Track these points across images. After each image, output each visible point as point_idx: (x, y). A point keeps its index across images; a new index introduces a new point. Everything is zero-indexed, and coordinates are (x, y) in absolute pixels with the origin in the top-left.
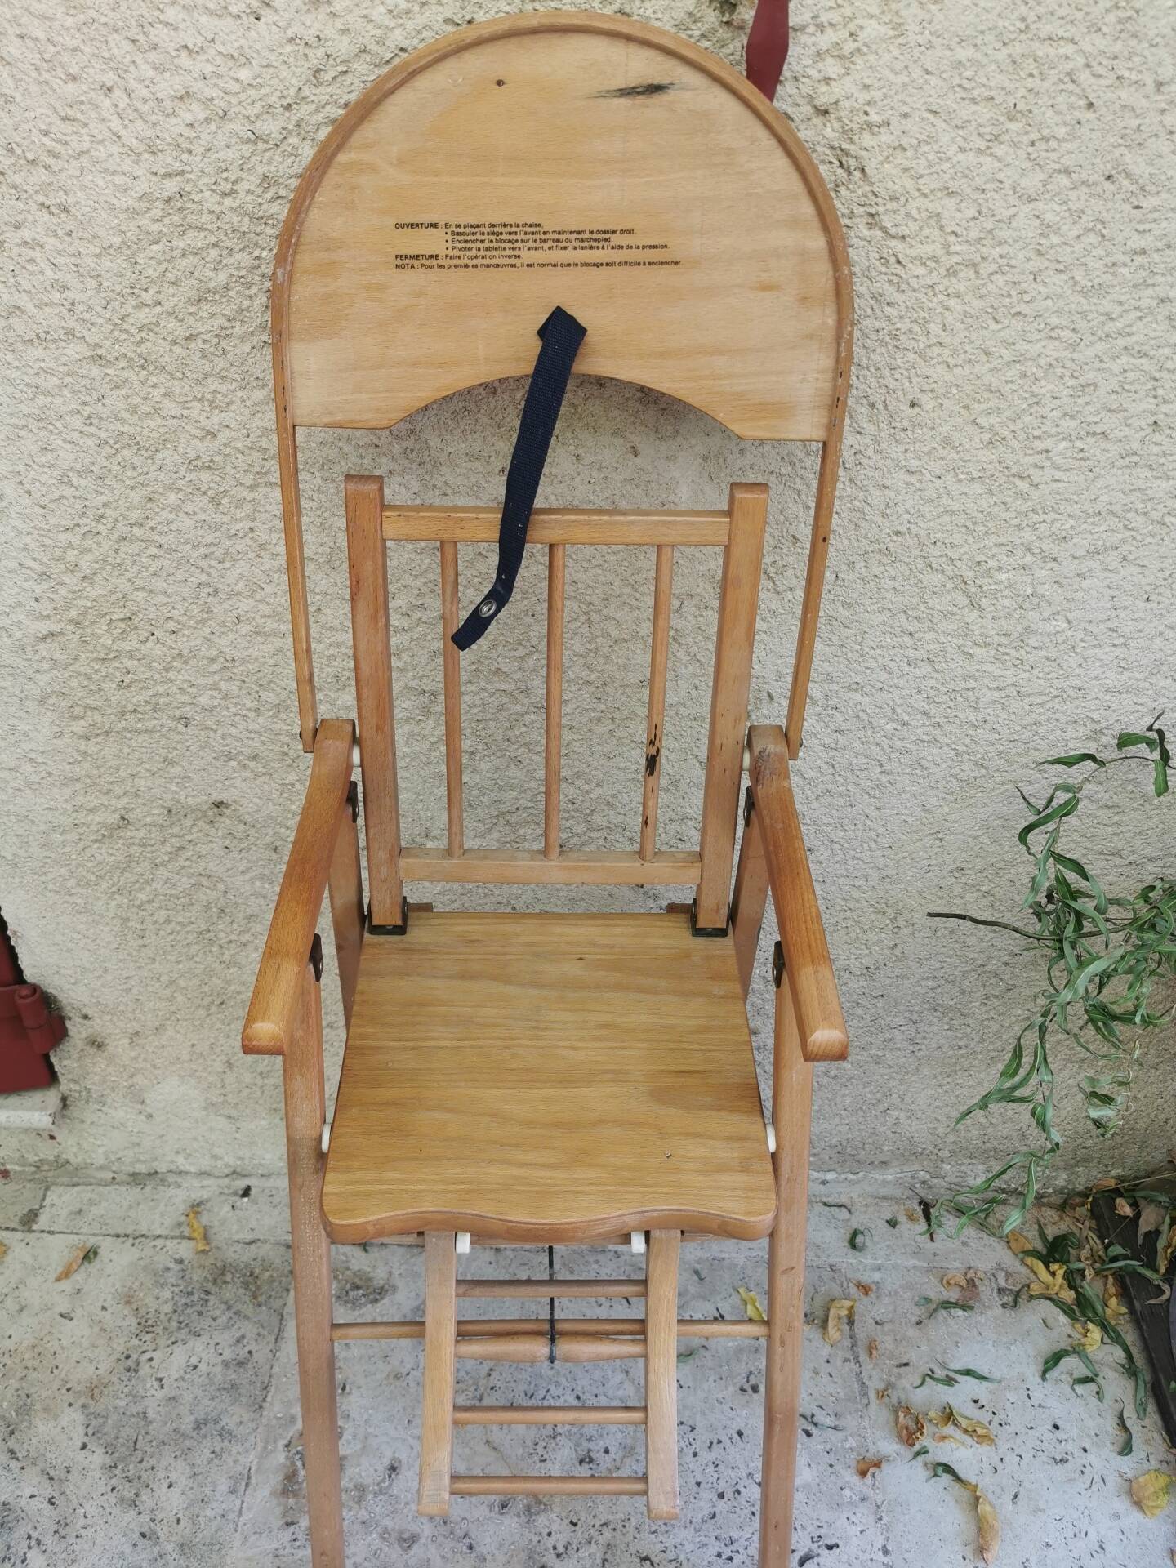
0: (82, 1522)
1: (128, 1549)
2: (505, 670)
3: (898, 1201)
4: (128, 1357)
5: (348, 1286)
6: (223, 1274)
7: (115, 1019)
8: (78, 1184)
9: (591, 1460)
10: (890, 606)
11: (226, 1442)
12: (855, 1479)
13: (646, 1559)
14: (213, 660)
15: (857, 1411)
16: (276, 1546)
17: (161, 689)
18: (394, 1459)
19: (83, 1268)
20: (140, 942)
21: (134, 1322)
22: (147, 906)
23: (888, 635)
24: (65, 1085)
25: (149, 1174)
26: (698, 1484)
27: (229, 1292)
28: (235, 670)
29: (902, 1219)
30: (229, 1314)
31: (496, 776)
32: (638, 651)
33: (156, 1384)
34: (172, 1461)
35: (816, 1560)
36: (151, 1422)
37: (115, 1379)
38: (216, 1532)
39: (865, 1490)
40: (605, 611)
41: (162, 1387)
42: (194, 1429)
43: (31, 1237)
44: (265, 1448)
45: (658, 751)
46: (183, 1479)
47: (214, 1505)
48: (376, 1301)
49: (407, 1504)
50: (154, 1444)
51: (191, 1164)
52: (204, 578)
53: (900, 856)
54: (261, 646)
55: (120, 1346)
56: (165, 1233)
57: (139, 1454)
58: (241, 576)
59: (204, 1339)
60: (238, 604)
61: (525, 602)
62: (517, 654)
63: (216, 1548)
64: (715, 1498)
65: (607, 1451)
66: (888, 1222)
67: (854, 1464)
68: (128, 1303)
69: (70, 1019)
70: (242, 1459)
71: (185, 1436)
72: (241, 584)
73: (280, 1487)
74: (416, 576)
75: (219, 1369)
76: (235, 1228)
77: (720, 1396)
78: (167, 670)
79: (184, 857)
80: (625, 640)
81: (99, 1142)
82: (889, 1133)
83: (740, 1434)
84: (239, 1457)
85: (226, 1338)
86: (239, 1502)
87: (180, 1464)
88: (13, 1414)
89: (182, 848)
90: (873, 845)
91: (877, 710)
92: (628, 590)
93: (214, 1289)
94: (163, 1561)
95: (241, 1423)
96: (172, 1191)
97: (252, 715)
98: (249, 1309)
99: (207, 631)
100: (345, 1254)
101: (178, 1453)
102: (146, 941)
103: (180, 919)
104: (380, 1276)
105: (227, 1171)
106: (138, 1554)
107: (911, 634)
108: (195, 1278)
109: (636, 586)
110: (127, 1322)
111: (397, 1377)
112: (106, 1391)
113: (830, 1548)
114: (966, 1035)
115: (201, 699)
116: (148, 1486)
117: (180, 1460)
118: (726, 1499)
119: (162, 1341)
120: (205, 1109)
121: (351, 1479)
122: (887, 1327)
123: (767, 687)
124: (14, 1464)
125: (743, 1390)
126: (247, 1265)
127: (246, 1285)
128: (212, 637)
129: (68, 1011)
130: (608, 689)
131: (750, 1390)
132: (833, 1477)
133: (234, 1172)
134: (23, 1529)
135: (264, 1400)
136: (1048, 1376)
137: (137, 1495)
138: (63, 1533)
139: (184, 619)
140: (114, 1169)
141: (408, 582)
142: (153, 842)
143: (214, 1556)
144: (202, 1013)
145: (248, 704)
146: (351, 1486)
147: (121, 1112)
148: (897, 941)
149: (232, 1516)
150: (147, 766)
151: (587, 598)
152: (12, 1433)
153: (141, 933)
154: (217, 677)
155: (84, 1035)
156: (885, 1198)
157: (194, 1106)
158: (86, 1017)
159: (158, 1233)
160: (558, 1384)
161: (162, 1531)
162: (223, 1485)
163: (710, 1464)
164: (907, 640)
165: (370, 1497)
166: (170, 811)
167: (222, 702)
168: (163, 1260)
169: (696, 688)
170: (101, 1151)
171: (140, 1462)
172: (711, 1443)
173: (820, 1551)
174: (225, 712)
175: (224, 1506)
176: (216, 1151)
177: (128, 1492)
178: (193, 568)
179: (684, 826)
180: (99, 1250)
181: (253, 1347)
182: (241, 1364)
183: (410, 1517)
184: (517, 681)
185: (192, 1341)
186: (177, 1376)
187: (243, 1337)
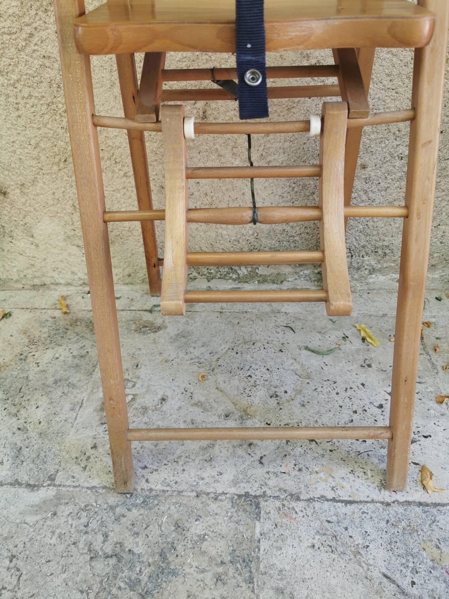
1: (9, 435)
3: (441, 291)
4: (21, 355)
5: (141, 326)
6: (76, 322)
7: (10, 174)
8: (5, 290)
9: (277, 396)
11: (71, 389)
12: (436, 406)
13: (312, 441)
15: (431, 375)
16: (94, 434)
18: (164, 395)
19: (2, 321)
20: (17, 113)
21: (27, 341)
22: (17, 85)
25: (41, 285)
26: (341, 407)
27: (78, 329)
29: (444, 297)
30: (78, 337)
33: (35, 365)
34: (40, 397)
35: (418, 443)
36: (30, 381)
37: (13, 364)
38: (61, 427)
39: (443, 410)
41: (38, 366)
42: (54, 384)
44: (92, 391)
46: (45, 404)
47: (61, 416)
48: (156, 332)
49: (171, 415)
50: (31, 390)
51: (62, 278)
55: (17, 350)
56: (47, 307)
57: (22, 394)
59: (64, 347)
63: (60, 435)
64: (352, 413)
65: (286, 392)
66: (437, 298)
67: (434, 398)
68: (25, 333)
70: (79, 396)
71: (48, 386)
73: (99, 408)
75: (70, 359)
76: (83, 305)
77: (349, 369)
79: (34, 43)
81: (13, 265)
82: (438, 243)
83: (363, 385)
84: (77, 395)
85: (76, 346)
86: (75, 414)
87: (44, 398)
89: (31, 35)
93: (71, 328)
94: (29, 441)
95: (80, 380)
96: (52, 292)
98: (88, 336)
100: (140, 314)
101: (43, 394)
102: (20, 113)
103: (36, 94)
104: (158, 322)
105: (81, 282)
106: (15, 437)
108: (61, 323)
110: (23, 341)
111: (166, 361)
112: (7, 368)
113: (426, 437)
116: (25, 408)
117: (44, 397)
118: (358, 414)
119: (41, 348)
120: (65, 240)
121: (139, 404)
122: (442, 340)
125: (362, 366)
126: (88, 319)
127: (87, 326)
131: (366, 366)
132: (422, 405)
133: (84, 283)
135: (94, 371)
137: (18, 411)
140: (23, 283)
142: (14, 30)
143: (59, 438)
144: (55, 168)
146: (139, 407)
147: (22, 243)
149: (70, 420)
153: (17, 106)
156: (433, 289)
157: (59, 238)
159: (44, 307)
160: (256, 364)
161: (30, 427)
162: (67, 407)
163: (347, 398)
165: (150, 412)
168: (44, 317)
170: (15, 270)
171: (22, 397)
172: (347, 389)
173: (420, 438)
175: (67, 416)
176: (74, 269)
177: (13, 410)
180: (13, 314)
181: (89, 350)
182: (82, 357)
183: (173, 421)
185: (57, 348)
186: (47, 362)
187: (84, 346)
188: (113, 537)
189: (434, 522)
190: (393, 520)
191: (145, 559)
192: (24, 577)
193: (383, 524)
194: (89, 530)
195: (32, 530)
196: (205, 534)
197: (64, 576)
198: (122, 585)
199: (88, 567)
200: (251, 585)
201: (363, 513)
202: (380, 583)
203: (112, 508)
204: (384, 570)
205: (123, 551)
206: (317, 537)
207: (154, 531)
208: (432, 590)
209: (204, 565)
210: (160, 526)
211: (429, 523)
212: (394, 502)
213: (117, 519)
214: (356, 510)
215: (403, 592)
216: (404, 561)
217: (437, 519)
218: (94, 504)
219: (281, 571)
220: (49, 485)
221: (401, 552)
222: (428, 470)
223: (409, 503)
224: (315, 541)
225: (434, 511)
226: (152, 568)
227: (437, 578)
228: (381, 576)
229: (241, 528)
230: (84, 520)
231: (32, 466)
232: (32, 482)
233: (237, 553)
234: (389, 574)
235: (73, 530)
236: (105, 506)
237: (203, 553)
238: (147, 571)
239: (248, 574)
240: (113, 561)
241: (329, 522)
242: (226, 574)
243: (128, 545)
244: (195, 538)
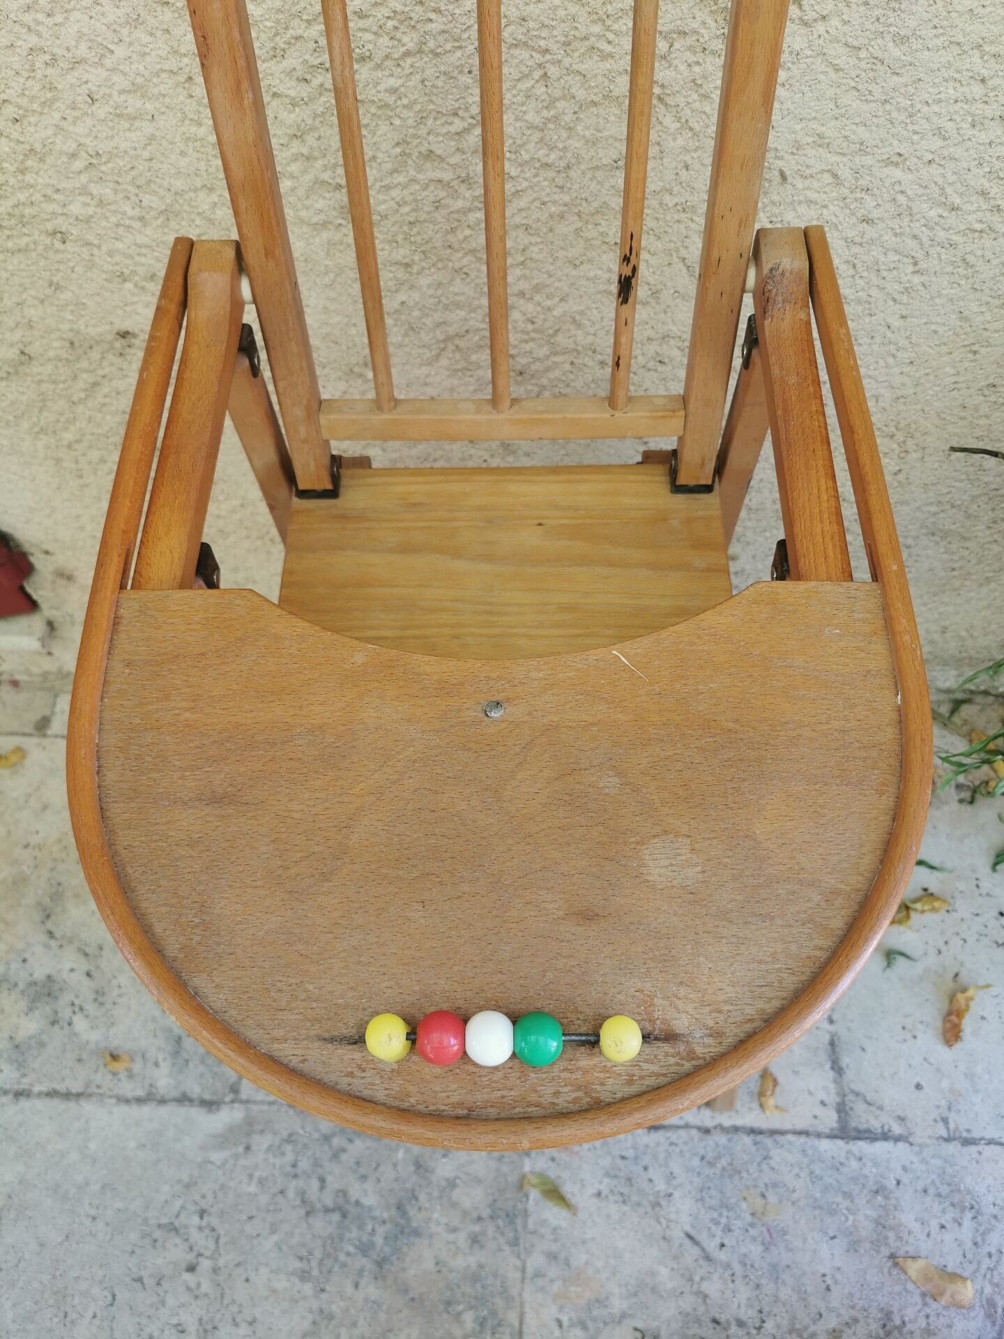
0: (116, 992)
2: (439, 152)
10: (960, 39)
14: (74, 156)
17: (22, 197)
23: (951, 83)
24: (47, 611)
28: (104, 168)
31: (439, 292)
32: (612, 118)
40: (567, 61)
43: (45, 742)
45: (634, 269)
52: (33, 40)
53: (922, 372)
54: (128, 134)
58: (81, 36)
60: (86, 77)
61: (459, 53)
62: (453, 129)
69: (32, 554)
72: (83, 46)
74: (309, 22)
78: (22, 172)
80: (594, 104)
88: (48, 900)
90: (891, 360)
91: (920, 191)
92: (596, 29)
97: (137, 225)
99: (57, 116)
107: (983, 81)
109: (609, 23)
114: (962, 558)
115: (71, 207)
123: (780, 164)
124: (53, 944)
128: (64, 124)
129: (27, 547)
130: (572, 173)
134: (67, 998)
136: (998, 867)
138: (101, 1000)
139: (23, 101)
141: (300, 32)
142: (63, 378)
145: (130, 212)
148: (902, 467)
150: (33, 293)
151: (542, 43)
152: (48, 916)
154: (84, 178)
155: (51, 568)
158: (47, 553)
164: (977, 90)
166: (72, 343)
167: (99, 210)
169: (687, 167)
174: (104, 223)
178: (17, 28)
179: (665, 346)
184: (454, 167)
188: (333, 1183)
189: (765, 1158)
190: (710, 1156)
191: (377, 1213)
192: (222, 1240)
193: (696, 1162)
194: (299, 1171)
195: (220, 1172)
196: (455, 1178)
197: (275, 1238)
198: (351, 1249)
199: (305, 1226)
200: (516, 1249)
201: (671, 1144)
202: (681, 1246)
203: (327, 1138)
204: (688, 1228)
205: (347, 1202)
206: (606, 1180)
207: (387, 1173)
208: (745, 1255)
209: (456, 1222)
210: (395, 1165)
211: (758, 1160)
212: (715, 1127)
213: (335, 1156)
214: (662, 1140)
215: (708, 1258)
216: (715, 1215)
217: (771, 1153)
218: (301, 1132)
219: (555, 1229)
220: (233, 1102)
221: (714, 1202)
222: (771, 1075)
223: (736, 1129)
224: (602, 1187)
225: (768, 1142)
226: (389, 1226)
227: (754, 1239)
228: (683, 1235)
229: (505, 1169)
230: (290, 1157)
231: (202, 1069)
232: (207, 1097)
233: (499, 1204)
234: (693, 1233)
235: (277, 1173)
236: (316, 1135)
237: (454, 1205)
238: (381, 1230)
239: (511, 1234)
240: (336, 1217)
241: (623, 1158)
242: (484, 1233)
243: (355, 1191)
244: (443, 1183)
